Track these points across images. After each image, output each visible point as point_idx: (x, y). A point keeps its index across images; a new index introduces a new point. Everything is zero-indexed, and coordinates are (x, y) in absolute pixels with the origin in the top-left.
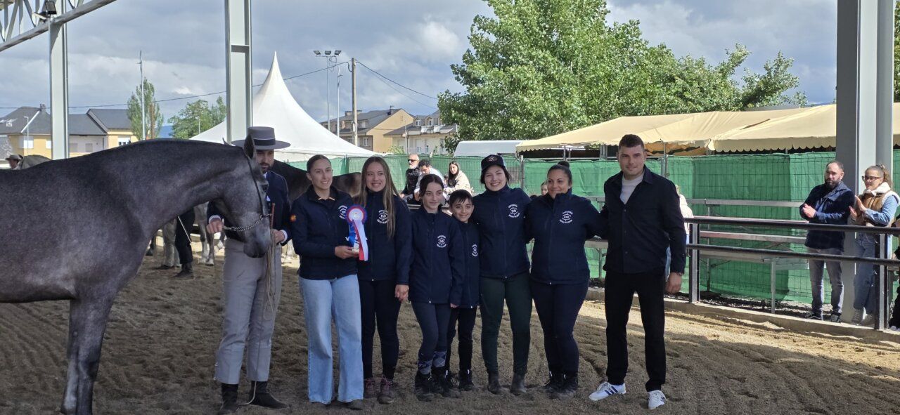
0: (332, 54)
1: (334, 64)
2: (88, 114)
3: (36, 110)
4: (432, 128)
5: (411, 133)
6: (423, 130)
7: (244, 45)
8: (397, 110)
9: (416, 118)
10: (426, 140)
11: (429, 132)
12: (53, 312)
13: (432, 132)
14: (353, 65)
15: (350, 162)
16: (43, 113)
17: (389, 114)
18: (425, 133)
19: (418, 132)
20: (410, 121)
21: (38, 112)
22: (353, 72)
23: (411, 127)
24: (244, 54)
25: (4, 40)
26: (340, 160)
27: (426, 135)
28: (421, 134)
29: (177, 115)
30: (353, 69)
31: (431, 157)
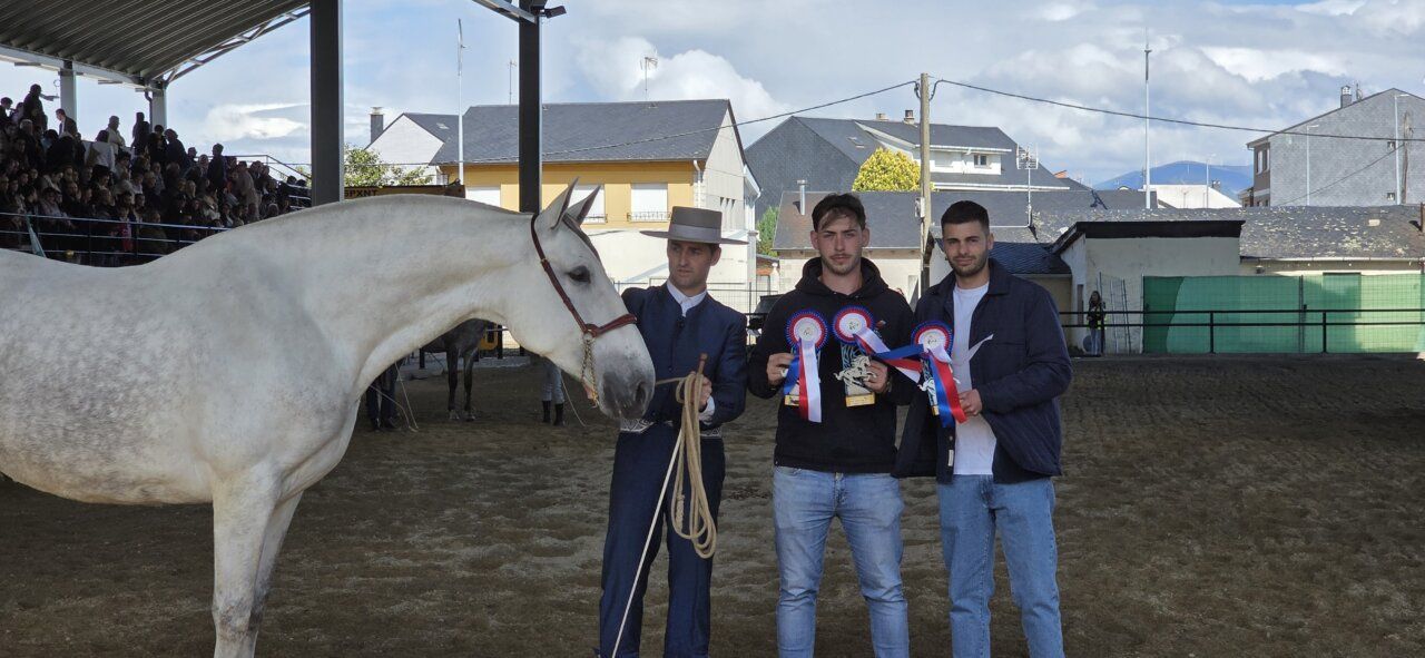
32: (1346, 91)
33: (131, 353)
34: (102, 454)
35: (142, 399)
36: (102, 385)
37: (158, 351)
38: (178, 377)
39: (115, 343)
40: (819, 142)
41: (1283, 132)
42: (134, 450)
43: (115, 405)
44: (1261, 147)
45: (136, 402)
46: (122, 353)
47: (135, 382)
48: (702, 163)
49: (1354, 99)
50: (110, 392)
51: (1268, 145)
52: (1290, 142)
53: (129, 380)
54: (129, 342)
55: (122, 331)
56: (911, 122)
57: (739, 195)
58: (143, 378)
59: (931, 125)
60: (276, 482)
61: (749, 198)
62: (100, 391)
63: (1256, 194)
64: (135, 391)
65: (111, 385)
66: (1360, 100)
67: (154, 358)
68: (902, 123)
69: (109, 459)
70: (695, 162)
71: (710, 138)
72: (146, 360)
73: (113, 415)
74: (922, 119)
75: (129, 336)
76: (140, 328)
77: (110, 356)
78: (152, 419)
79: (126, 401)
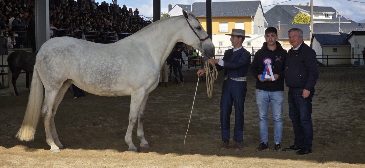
33: (115, 64)
34: (108, 86)
35: (117, 74)
36: (109, 71)
37: (121, 63)
38: (125, 69)
39: (111, 61)
40: (284, 11)
42: (115, 85)
43: (111, 75)
45: (116, 75)
46: (113, 64)
47: (116, 70)
48: (253, 17)
50: (111, 72)
53: (115, 70)
54: (114, 61)
55: (112, 59)
56: (308, 6)
57: (263, 25)
58: (118, 69)
59: (313, 7)
60: (145, 92)
61: (265, 26)
62: (108, 72)
64: (116, 72)
65: (111, 71)
67: (120, 65)
68: (306, 6)
69: (109, 87)
70: (251, 17)
71: (255, 11)
72: (118, 65)
73: (111, 77)
74: (311, 5)
75: (114, 60)
76: (116, 58)
77: (110, 64)
78: (119, 78)
79: (114, 74)
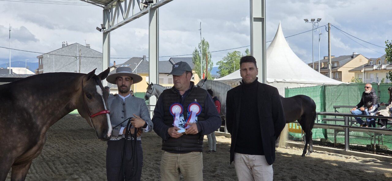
0: (316, 21)
1: (317, 27)
2: (169, 61)
3: (141, 59)
4: (381, 66)
5: (367, 69)
6: (375, 67)
7: (261, 17)
8: (357, 55)
9: (370, 60)
10: (377, 74)
11: (378, 69)
12: (149, 177)
13: (380, 69)
14: (329, 27)
15: (326, 88)
16: (145, 61)
17: (352, 57)
18: (376, 70)
19: (371, 69)
20: (366, 62)
21: (142, 60)
22: (328, 32)
23: (366, 66)
24: (261, 22)
25: (124, 19)
26: (320, 87)
27: (376, 71)
28: (373, 70)
29: (222, 60)
30: (329, 30)
31: (379, 84)
32: (64, 43)
41: (47, 54)
44: (41, 58)
49: (66, 45)
51: (43, 57)
52: (49, 56)
63: (39, 71)
66: (67, 46)
